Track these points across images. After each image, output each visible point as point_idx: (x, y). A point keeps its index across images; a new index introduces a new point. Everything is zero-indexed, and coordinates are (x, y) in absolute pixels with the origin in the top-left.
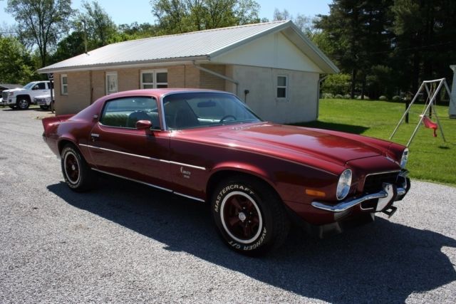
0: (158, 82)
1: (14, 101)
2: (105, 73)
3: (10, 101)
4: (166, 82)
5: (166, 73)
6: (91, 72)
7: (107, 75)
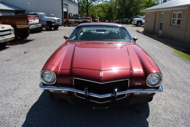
0: (178, 18)
1: (136, 23)
2: (160, 13)
3: (135, 23)
4: (180, 18)
5: (181, 14)
6: (156, 12)
7: (161, 14)
